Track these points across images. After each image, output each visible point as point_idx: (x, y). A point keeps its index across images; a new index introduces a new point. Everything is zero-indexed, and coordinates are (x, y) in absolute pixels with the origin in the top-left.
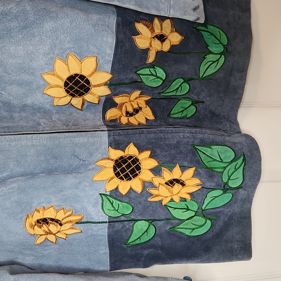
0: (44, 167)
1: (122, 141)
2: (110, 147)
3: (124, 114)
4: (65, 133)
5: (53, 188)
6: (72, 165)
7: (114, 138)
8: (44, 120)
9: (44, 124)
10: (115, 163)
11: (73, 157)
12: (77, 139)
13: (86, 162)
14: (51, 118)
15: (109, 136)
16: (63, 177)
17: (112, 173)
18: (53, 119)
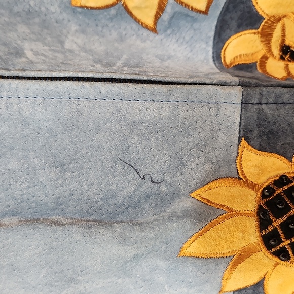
0: (18, 194)
1: (285, 126)
2: (243, 142)
3: (276, 51)
4: (98, 84)
5: (45, 271)
6: (114, 196)
7: (260, 112)
8: (39, 46)
9: (36, 54)
10: (263, 196)
11: (119, 167)
12: (137, 106)
13: (163, 188)
14: (62, 43)
15: (245, 103)
16: (78, 237)
17: (251, 234)
18: (68, 45)
